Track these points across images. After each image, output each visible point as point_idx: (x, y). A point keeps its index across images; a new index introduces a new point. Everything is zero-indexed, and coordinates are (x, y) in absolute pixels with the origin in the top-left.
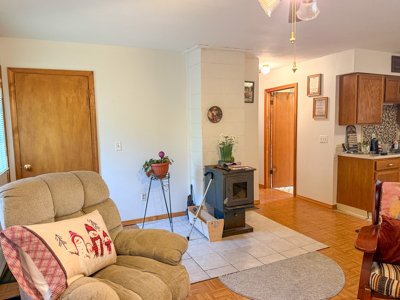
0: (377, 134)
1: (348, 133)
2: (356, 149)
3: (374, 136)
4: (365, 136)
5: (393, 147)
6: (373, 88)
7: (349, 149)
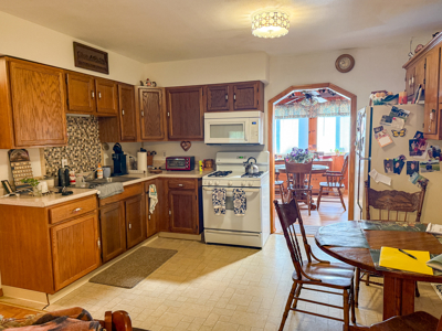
0: (70, 159)
1: (12, 161)
2: (27, 187)
3: (65, 162)
4: (48, 163)
5: (96, 176)
6: (44, 88)
7: (15, 188)
